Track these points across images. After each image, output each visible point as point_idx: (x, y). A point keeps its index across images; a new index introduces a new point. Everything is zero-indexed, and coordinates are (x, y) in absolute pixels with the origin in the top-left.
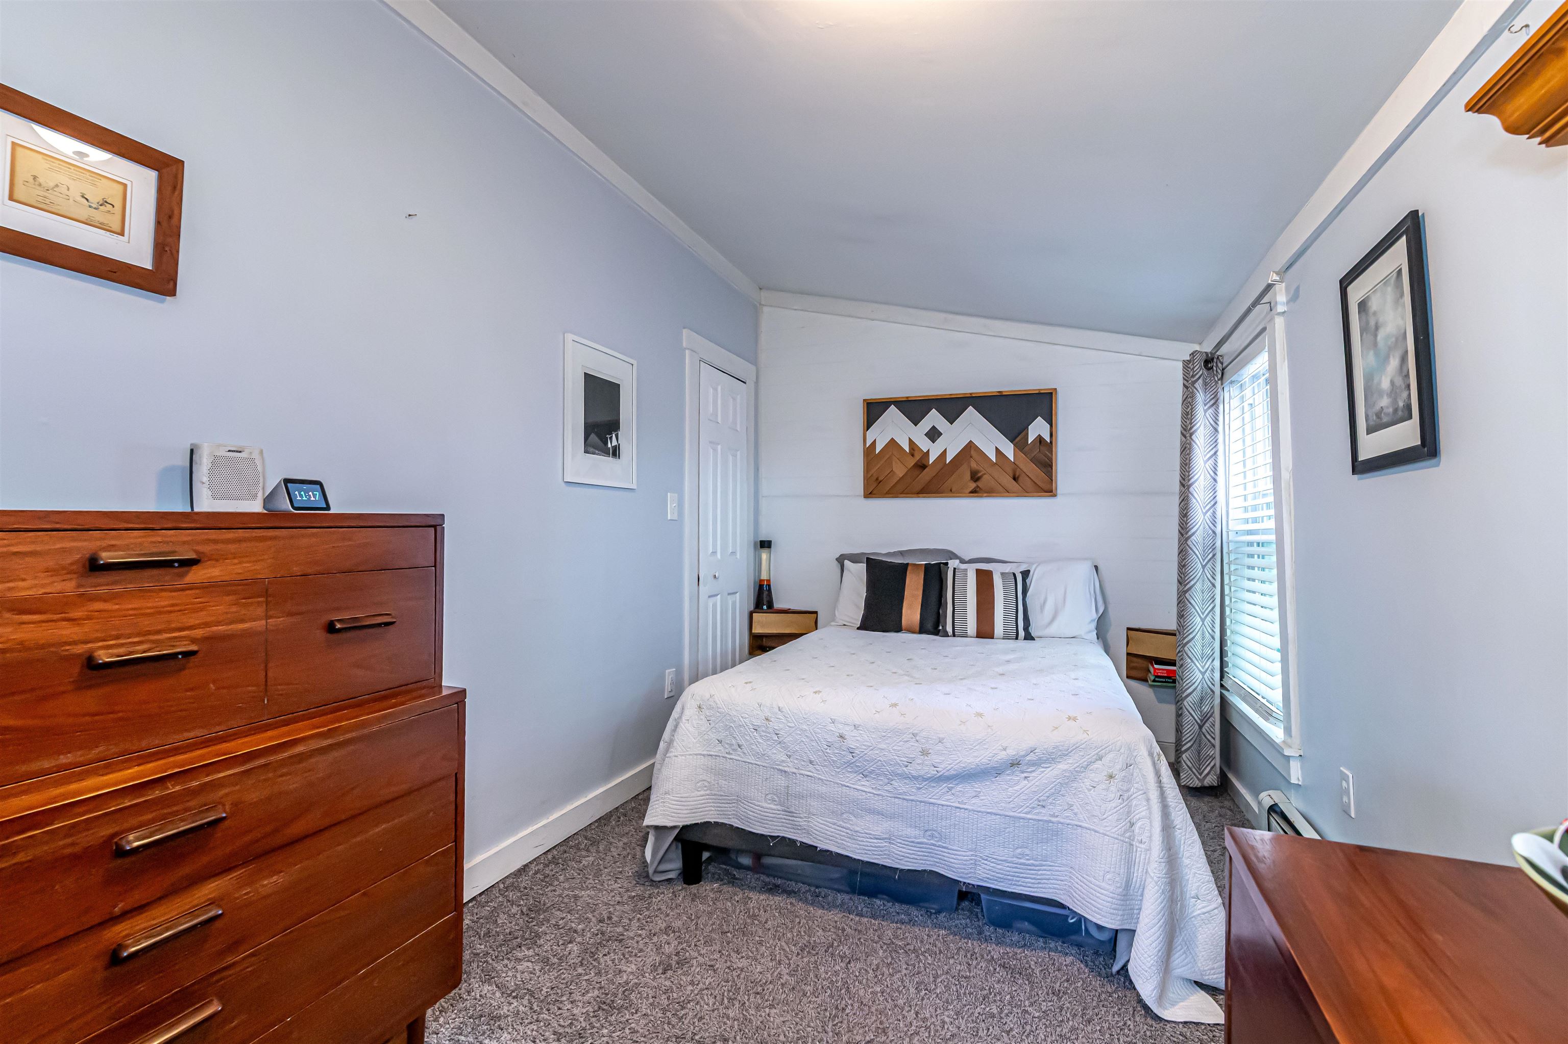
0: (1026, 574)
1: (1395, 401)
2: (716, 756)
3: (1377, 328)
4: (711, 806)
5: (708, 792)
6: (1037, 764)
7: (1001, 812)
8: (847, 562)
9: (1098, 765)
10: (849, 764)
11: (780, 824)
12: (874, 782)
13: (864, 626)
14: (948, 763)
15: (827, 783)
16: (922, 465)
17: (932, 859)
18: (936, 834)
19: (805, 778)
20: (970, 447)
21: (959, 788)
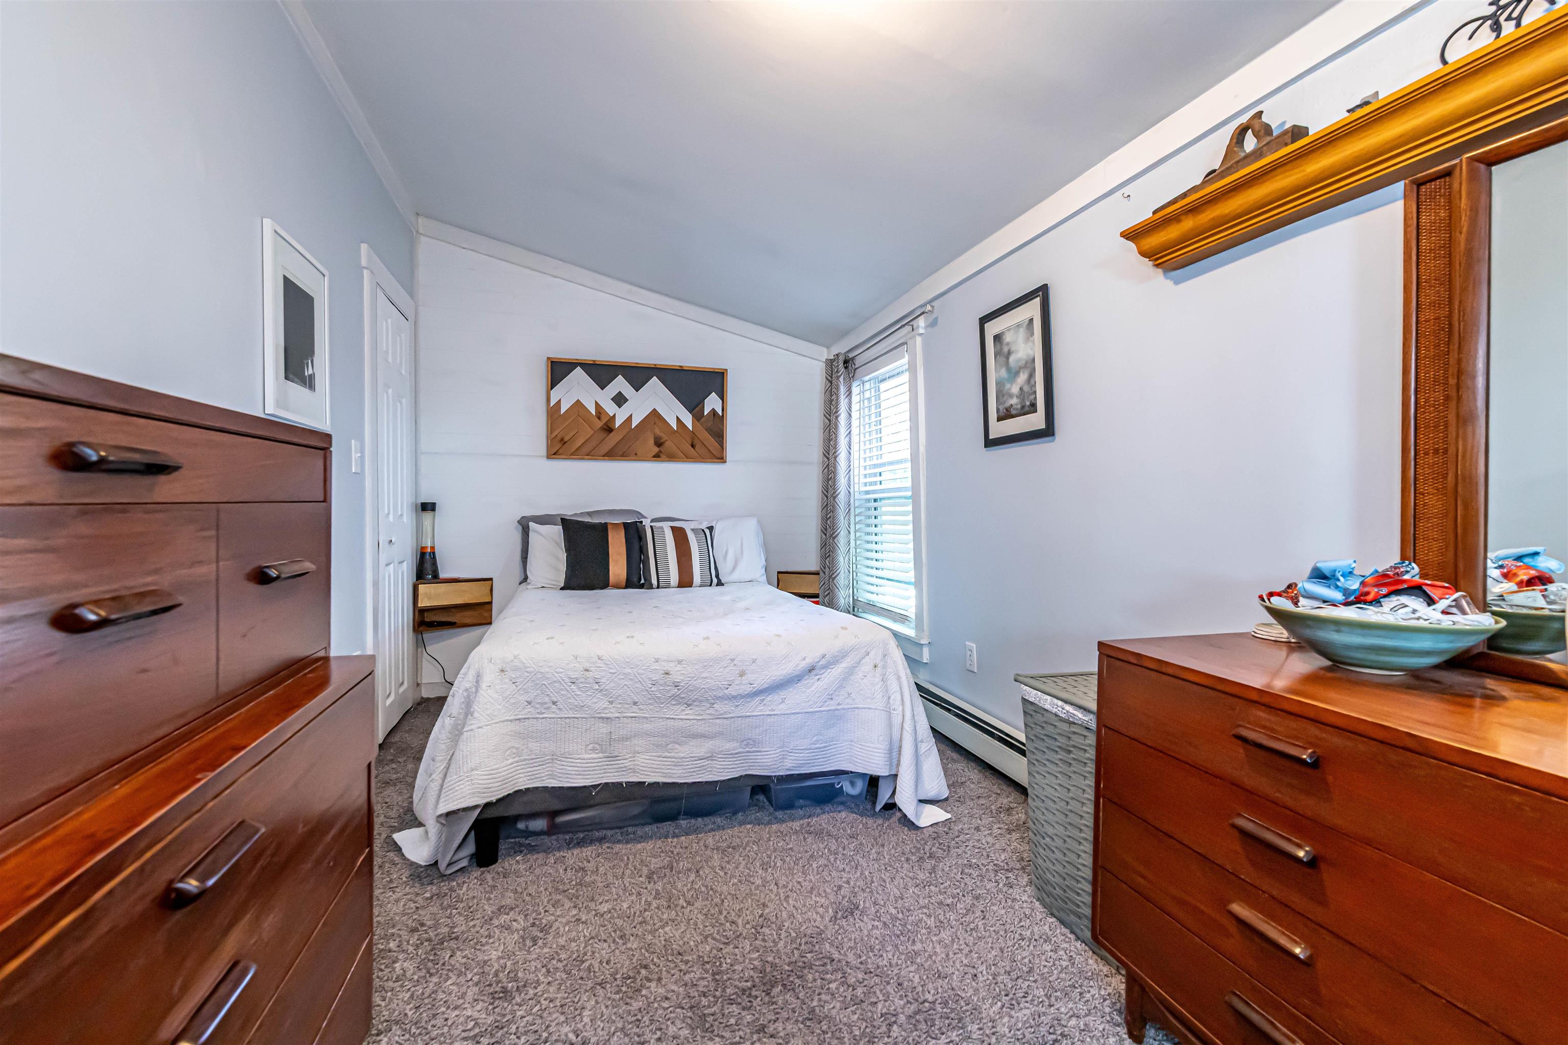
0: (711, 528)
1: (1023, 400)
2: (525, 719)
3: (1009, 353)
4: (520, 773)
5: (517, 759)
6: (825, 667)
7: (803, 711)
8: (531, 524)
9: (867, 659)
10: (674, 697)
11: (602, 771)
12: (697, 709)
13: (568, 586)
14: (761, 679)
15: (652, 719)
16: (608, 428)
17: (746, 765)
18: (751, 742)
19: (630, 720)
20: (655, 414)
21: (769, 698)
